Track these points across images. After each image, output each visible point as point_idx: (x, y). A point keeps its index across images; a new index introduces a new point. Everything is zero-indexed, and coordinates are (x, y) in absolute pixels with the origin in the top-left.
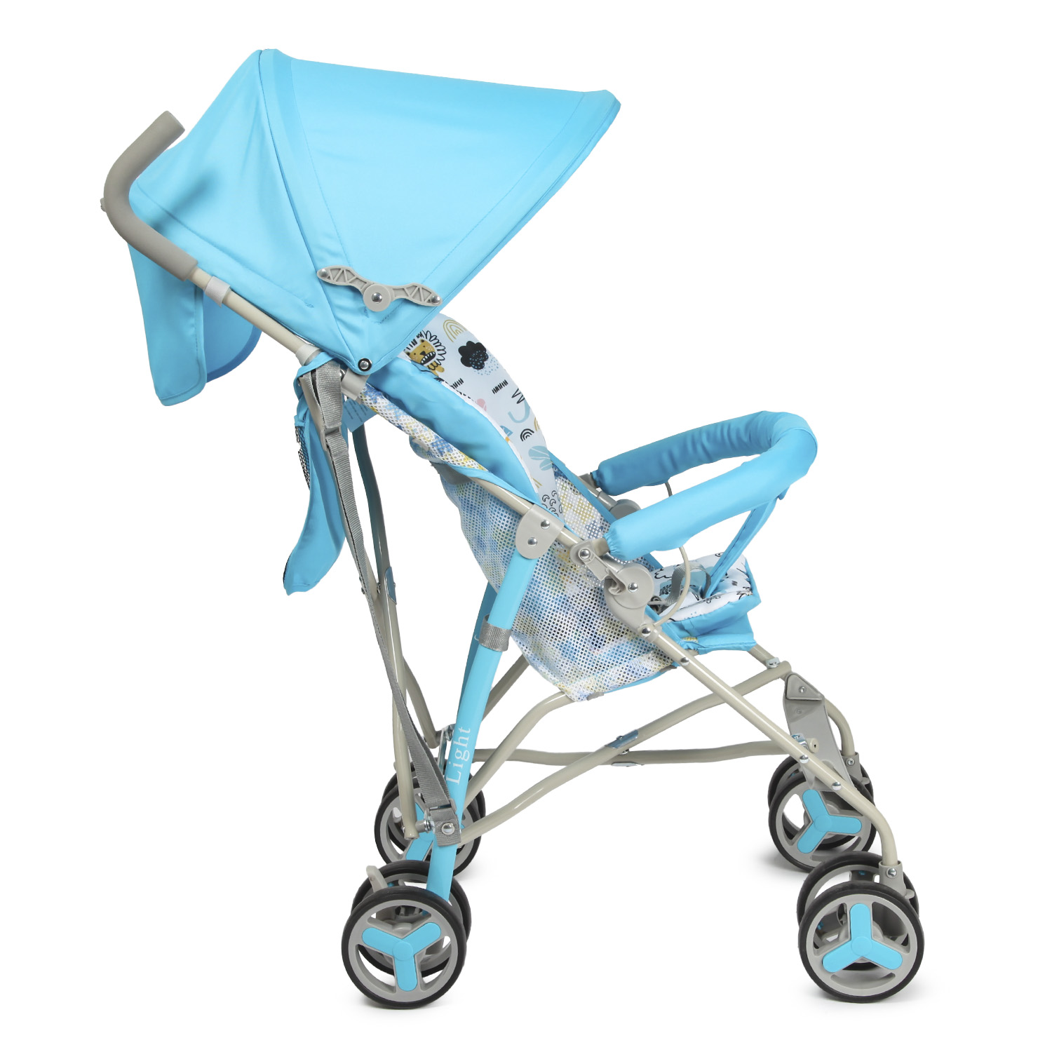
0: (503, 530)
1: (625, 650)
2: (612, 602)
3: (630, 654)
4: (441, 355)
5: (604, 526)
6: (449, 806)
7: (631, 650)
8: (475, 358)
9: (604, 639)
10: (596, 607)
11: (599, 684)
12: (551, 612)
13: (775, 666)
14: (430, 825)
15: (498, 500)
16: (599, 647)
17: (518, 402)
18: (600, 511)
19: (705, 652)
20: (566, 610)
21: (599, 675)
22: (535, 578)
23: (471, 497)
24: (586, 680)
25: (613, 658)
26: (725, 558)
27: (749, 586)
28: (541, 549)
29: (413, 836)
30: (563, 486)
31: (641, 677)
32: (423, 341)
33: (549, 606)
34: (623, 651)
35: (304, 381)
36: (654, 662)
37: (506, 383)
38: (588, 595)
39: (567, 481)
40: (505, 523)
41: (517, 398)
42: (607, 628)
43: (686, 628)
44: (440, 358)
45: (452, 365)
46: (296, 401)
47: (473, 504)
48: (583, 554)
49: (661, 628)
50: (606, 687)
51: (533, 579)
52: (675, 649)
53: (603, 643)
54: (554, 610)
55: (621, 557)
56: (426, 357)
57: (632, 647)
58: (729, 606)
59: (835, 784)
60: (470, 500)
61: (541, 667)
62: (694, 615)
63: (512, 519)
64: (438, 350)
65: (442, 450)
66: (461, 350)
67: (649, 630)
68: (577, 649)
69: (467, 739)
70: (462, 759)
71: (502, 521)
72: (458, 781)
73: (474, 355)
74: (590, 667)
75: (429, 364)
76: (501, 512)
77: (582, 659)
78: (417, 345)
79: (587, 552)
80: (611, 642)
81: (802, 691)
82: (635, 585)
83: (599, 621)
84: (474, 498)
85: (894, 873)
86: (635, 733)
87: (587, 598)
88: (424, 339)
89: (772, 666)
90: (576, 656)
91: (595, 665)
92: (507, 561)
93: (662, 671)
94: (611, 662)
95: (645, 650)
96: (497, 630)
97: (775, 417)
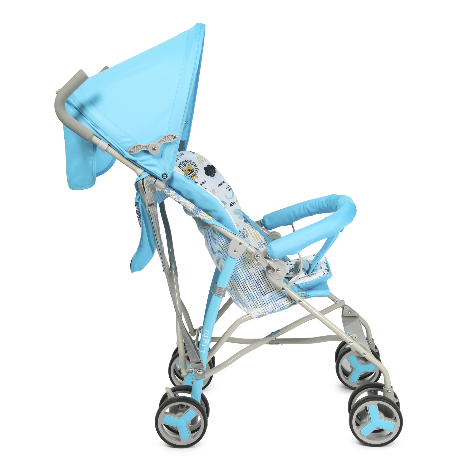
0: (223, 246)
1: (275, 297)
2: (269, 277)
3: (277, 298)
4: (196, 171)
5: (265, 243)
6: (200, 362)
7: (277, 297)
8: (211, 172)
9: (266, 292)
10: (263, 278)
11: (264, 311)
12: (244, 280)
13: (338, 302)
14: (192, 370)
15: (221, 233)
16: (264, 295)
17: (229, 191)
18: (264, 236)
19: (309, 297)
20: (250, 280)
21: (264, 307)
22: (237, 266)
23: (209, 232)
24: (258, 309)
25: (269, 300)
26: (318, 257)
27: (327, 269)
28: (239, 254)
29: (185, 375)
30: (248, 226)
31: (282, 308)
32: (189, 165)
33: (243, 278)
34: (274, 297)
35: (139, 183)
36: (287, 301)
37: (224, 182)
38: (259, 273)
39: (250, 224)
40: (224, 243)
41: (229, 189)
42: (267, 287)
43: (301, 287)
44: (196, 172)
45: (201, 175)
46: (136, 192)
47: (210, 235)
48: (257, 256)
49: (290, 287)
50: (267, 312)
51: (236, 267)
52: (296, 296)
53: (265, 293)
54: (245, 280)
55: (273, 257)
56: (190, 172)
57: (278, 295)
58: (319, 278)
59: (364, 354)
60: (209, 233)
61: (239, 304)
62: (304, 282)
63: (227, 241)
64: (195, 169)
65: (197, 212)
66: (205, 168)
67: (285, 288)
68: (254, 296)
69: (208, 334)
70: (206, 343)
71: (223, 242)
72: (204, 352)
73: (210, 170)
74: (260, 304)
75: (191, 174)
76: (222, 238)
77: (256, 300)
78: (186, 167)
79: (259, 255)
80: (269, 293)
81: (350, 312)
82: (279, 269)
83: (264, 284)
84: (211, 232)
85: (390, 392)
86: (279, 331)
87: (259, 275)
88: (189, 164)
89: (337, 302)
90: (254, 299)
91: (262, 303)
92: (225, 259)
93: (290, 306)
94: (269, 302)
95: (283, 296)
96: (221, 288)
97: (339, 197)
